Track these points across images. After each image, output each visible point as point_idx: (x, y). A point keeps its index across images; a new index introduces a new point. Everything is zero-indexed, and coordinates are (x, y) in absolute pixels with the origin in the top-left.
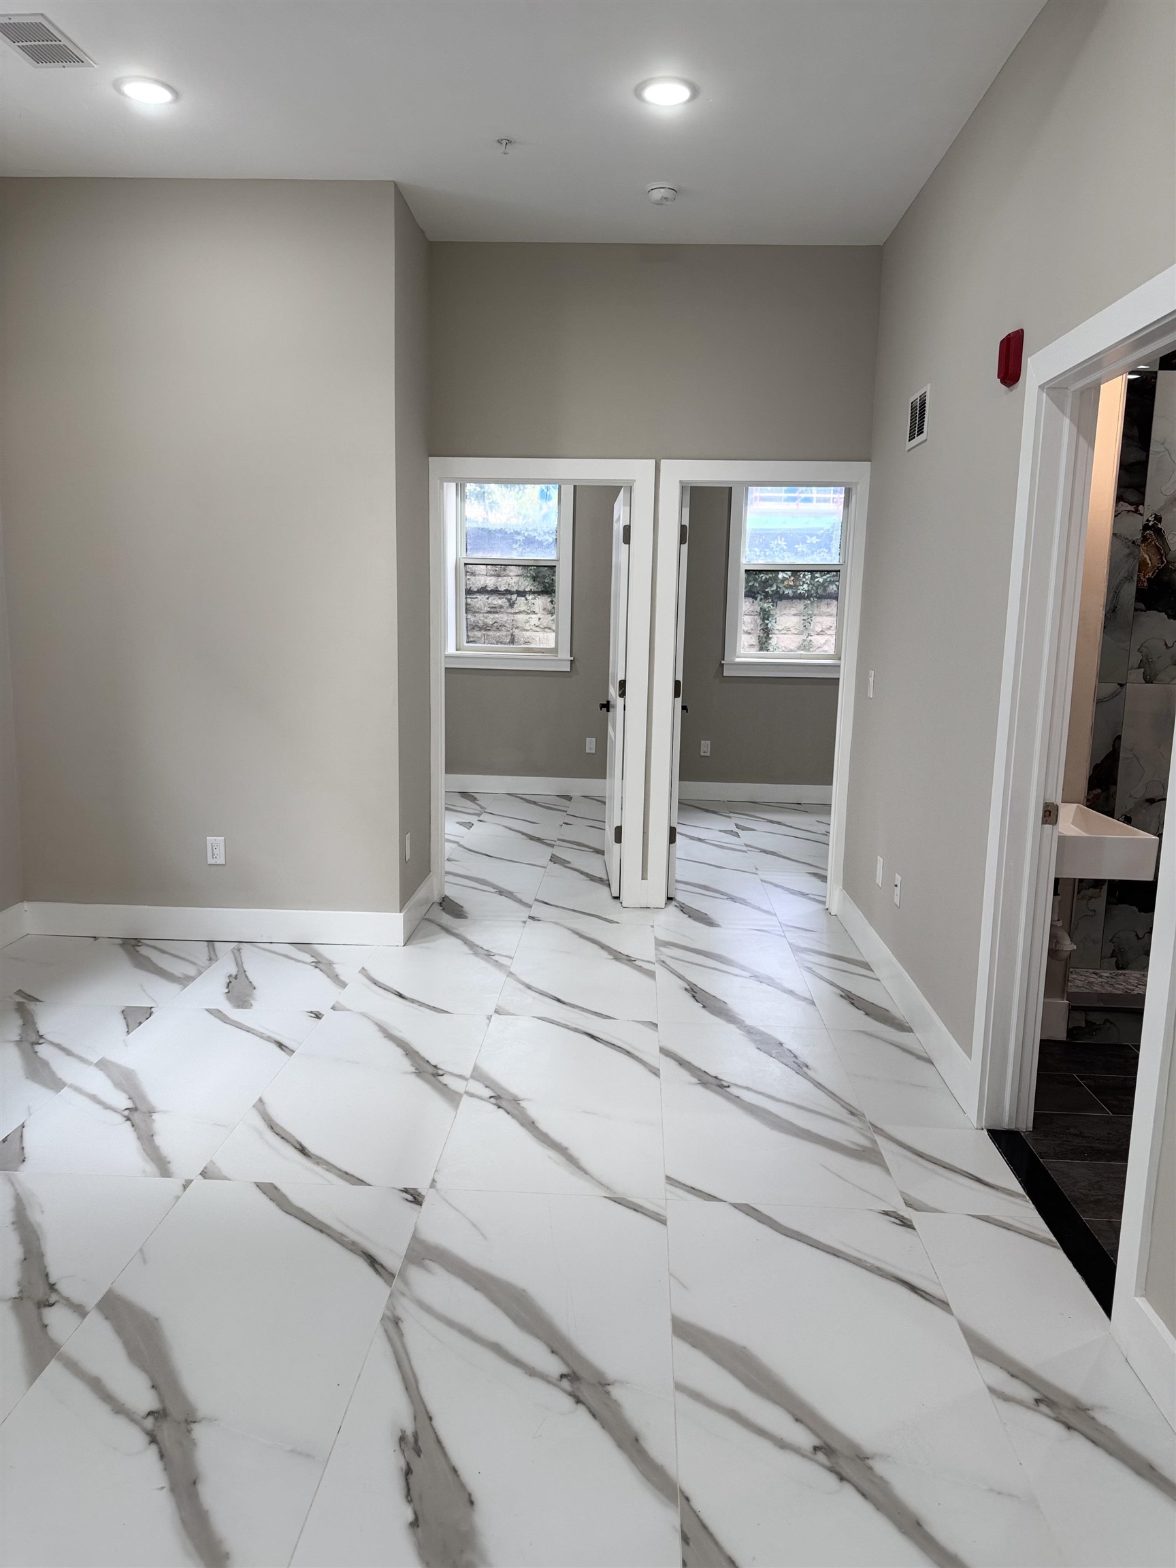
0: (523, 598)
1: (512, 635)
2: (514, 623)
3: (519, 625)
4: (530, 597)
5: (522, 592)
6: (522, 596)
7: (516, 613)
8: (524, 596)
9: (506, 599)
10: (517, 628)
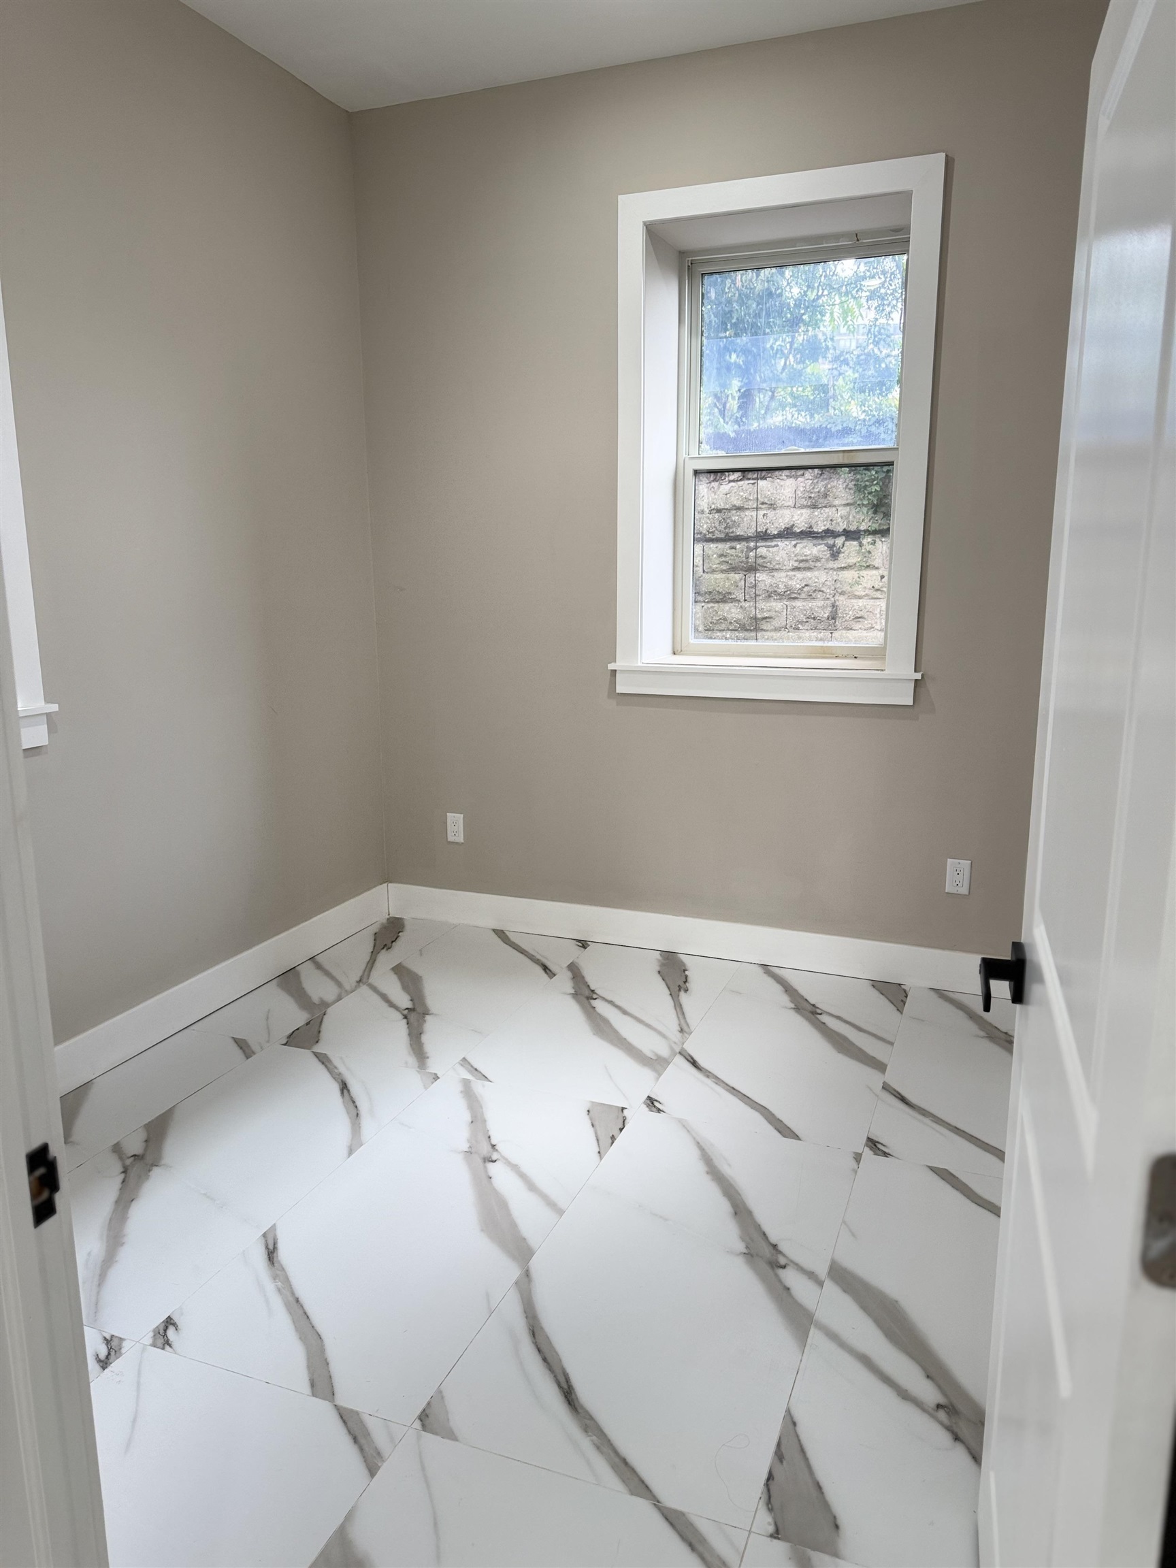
0: (855, 543)
1: (833, 606)
2: (838, 585)
3: (847, 588)
4: (867, 540)
5: (854, 532)
6: (854, 539)
7: (842, 569)
8: (857, 539)
9: (827, 545)
10: (842, 593)
